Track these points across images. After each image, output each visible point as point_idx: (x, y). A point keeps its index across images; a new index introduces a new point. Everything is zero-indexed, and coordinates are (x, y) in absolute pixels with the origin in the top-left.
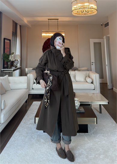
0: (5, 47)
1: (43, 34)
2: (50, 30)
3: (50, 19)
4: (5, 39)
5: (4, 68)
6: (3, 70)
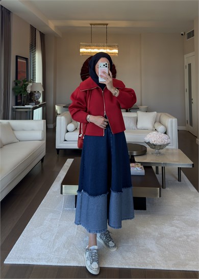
0: (18, 70)
1: (82, 50)
2: (93, 44)
3: (94, 24)
4: (17, 57)
5: (17, 104)
6: (16, 108)
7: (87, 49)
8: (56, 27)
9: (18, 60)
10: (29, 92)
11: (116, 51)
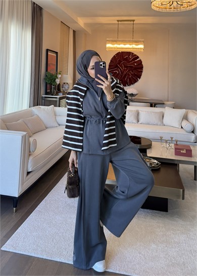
0: (48, 63)
1: (109, 45)
2: (120, 39)
3: (121, 21)
4: (47, 50)
5: (47, 93)
6: (45, 97)
7: (113, 44)
8: (85, 24)
9: (49, 53)
10: (58, 83)
11: (141, 46)
